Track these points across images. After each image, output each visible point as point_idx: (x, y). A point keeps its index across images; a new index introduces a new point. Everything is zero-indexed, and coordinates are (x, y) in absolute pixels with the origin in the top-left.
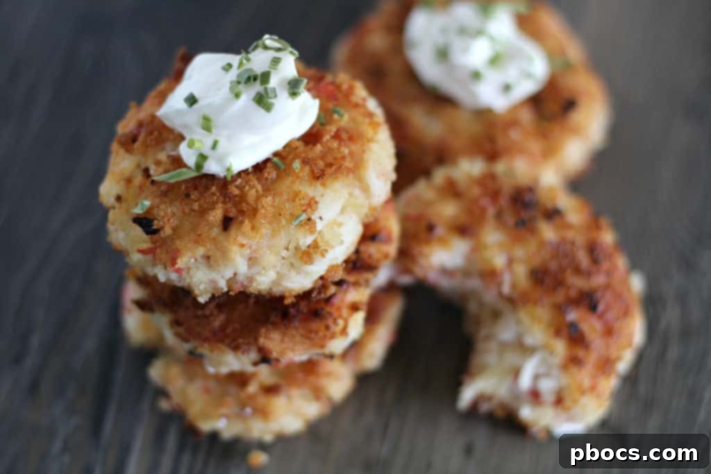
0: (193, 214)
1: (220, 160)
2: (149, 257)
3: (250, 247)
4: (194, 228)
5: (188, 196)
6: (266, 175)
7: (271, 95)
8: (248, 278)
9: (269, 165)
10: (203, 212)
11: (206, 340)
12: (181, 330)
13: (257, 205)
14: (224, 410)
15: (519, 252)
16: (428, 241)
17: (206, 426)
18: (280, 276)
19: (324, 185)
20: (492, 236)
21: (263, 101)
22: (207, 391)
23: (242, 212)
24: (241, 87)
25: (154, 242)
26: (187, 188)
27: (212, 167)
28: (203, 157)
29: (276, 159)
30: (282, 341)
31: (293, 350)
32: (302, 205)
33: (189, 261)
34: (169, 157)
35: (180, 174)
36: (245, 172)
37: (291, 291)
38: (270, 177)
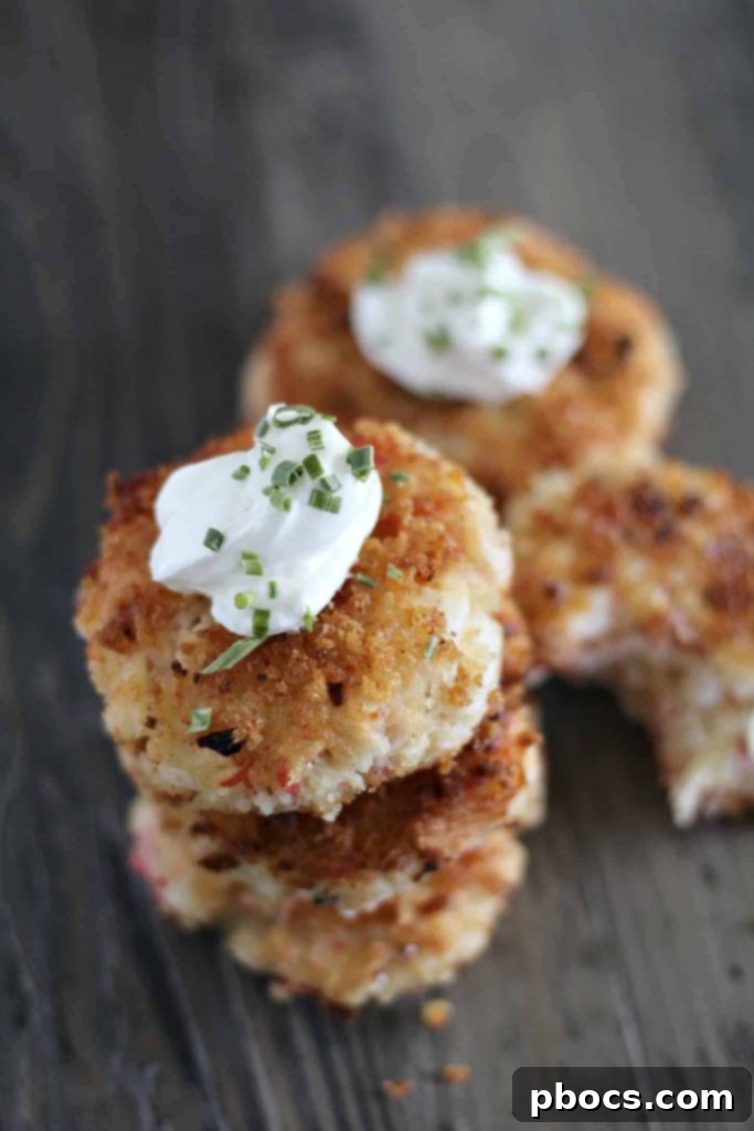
0: (281, 700)
1: (289, 607)
2: (241, 786)
3: (383, 714)
4: (292, 719)
5: (262, 677)
6: (357, 604)
7: (333, 485)
8: (391, 758)
9: (354, 588)
10: (297, 692)
11: (340, 873)
12: (295, 874)
13: (368, 650)
14: (376, 964)
15: (678, 576)
16: (554, 612)
17: (356, 998)
18: (434, 738)
19: (436, 586)
20: (633, 568)
21: (323, 500)
22: (339, 946)
23: (349, 669)
24: (285, 491)
25: (239, 764)
26: (254, 666)
27: (282, 622)
28: (262, 615)
29: (360, 577)
30: (449, 830)
31: (466, 836)
32: (424, 626)
33: (305, 769)
34: (202, 634)
35: (237, 652)
36: (326, 610)
37: (448, 753)
38: (363, 604)
